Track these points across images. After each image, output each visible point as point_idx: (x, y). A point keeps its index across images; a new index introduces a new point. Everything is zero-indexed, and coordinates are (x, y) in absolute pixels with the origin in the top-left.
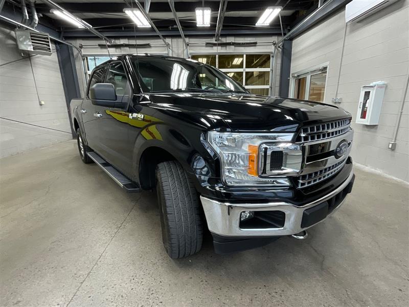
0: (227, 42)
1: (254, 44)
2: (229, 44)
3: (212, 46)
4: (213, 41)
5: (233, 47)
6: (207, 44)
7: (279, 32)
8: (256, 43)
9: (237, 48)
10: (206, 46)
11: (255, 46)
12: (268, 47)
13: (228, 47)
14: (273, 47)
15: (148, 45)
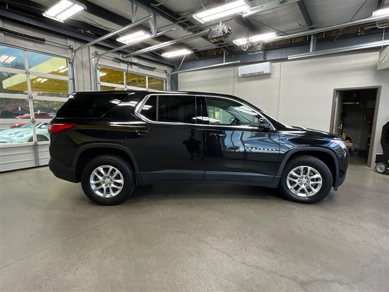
0: (133, 61)
1: (152, 69)
2: (135, 64)
3: (119, 62)
4: (120, 57)
5: (137, 67)
6: (116, 59)
7: (171, 65)
8: (155, 68)
9: (140, 69)
10: (113, 60)
11: (153, 70)
12: (162, 73)
13: (133, 66)
14: (165, 75)
15: (44, 40)
